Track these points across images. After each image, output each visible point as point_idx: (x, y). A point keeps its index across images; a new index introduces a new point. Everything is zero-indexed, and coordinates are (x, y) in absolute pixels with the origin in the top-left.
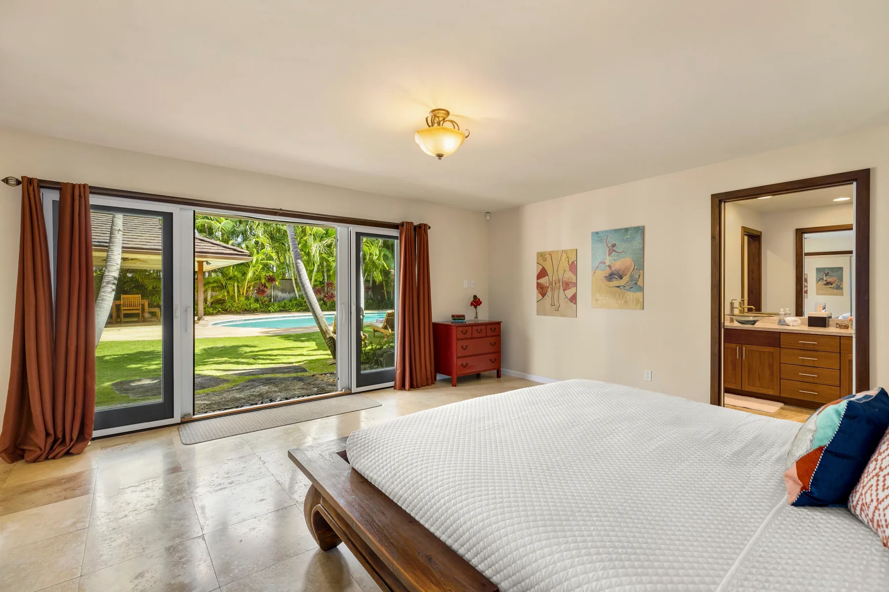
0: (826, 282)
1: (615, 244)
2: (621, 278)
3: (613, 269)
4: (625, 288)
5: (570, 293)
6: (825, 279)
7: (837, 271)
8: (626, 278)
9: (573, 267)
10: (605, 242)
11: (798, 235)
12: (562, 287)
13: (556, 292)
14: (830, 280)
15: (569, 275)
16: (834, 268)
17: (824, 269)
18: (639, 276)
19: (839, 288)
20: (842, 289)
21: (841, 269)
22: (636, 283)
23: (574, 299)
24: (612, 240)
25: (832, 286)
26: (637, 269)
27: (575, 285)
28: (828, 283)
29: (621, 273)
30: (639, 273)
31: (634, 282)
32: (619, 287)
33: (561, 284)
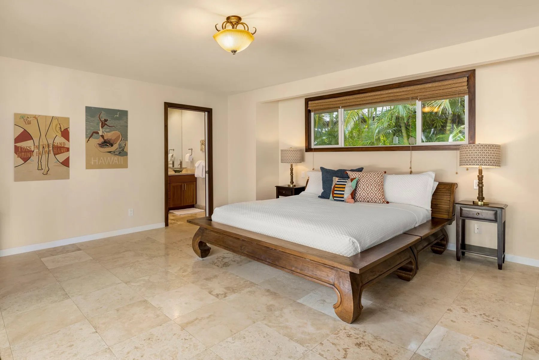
1: (107, 120)
2: (112, 146)
3: (105, 139)
4: (115, 153)
5: (62, 157)
8: (116, 146)
9: (66, 134)
10: (98, 116)
12: (52, 152)
13: (44, 156)
15: (60, 140)
18: (125, 145)
22: (123, 150)
23: (66, 163)
24: (103, 117)
26: (124, 140)
27: (68, 150)
29: (112, 142)
30: (125, 143)
31: (122, 149)
32: (110, 152)
33: (51, 148)
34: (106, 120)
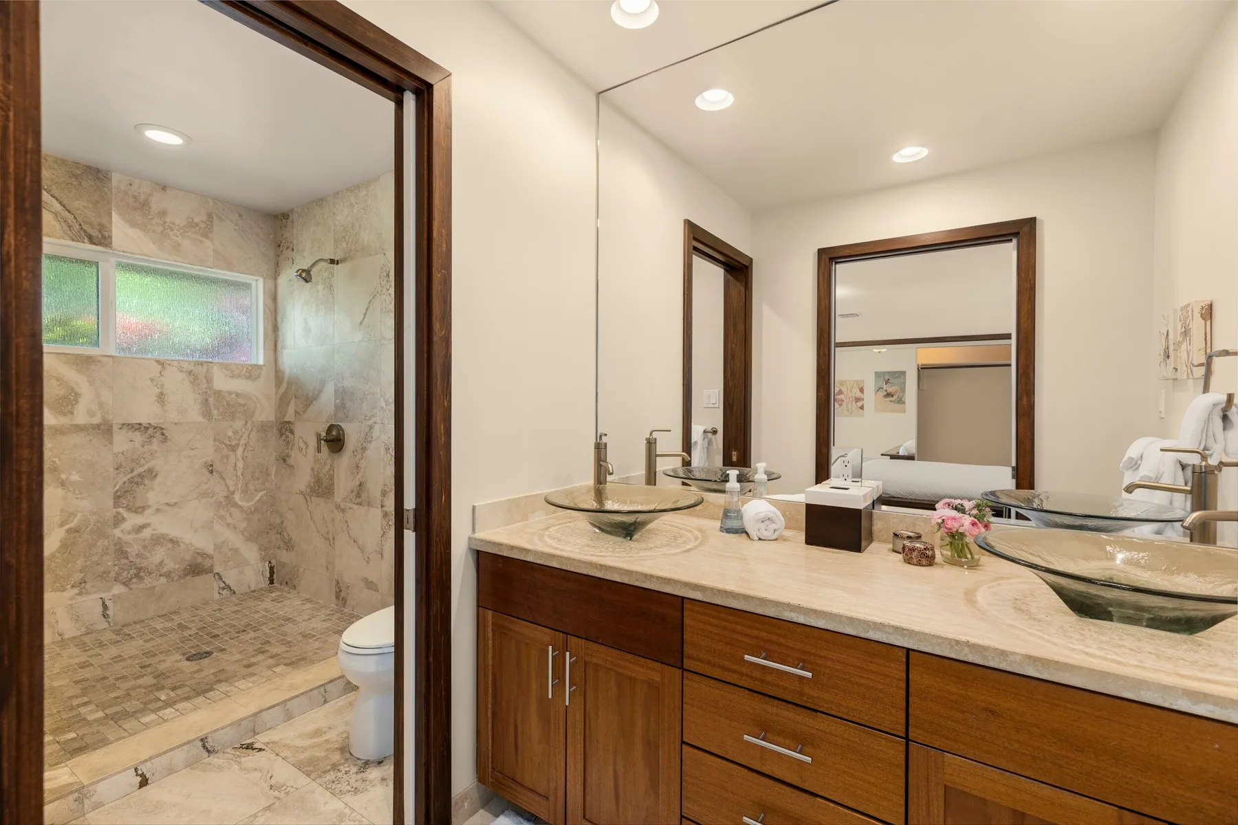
0: (886, 393)
4: (895, 402)
5: (859, 404)
6: (885, 389)
7: (899, 377)
9: (862, 390)
10: (883, 377)
11: (822, 264)
14: (890, 390)
15: (859, 394)
16: (895, 372)
17: (884, 373)
19: (901, 401)
20: (904, 403)
21: (903, 373)
23: (862, 408)
24: (887, 377)
25: (892, 399)
27: (863, 399)
28: (889, 395)
29: (891, 394)
30: (902, 395)
34: (888, 380)
